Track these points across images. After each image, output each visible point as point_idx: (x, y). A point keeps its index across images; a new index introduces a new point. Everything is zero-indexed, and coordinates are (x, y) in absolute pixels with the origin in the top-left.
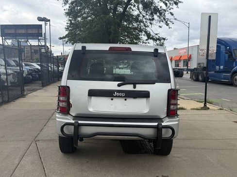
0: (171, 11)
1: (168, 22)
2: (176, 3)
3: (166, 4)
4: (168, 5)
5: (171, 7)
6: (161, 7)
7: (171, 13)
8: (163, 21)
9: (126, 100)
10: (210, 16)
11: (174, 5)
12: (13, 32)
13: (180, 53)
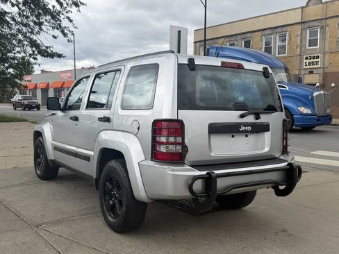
0: (68, 15)
1: (66, 31)
2: (77, 5)
3: (61, 4)
4: (65, 5)
5: (68, 9)
6: (54, 7)
7: (68, 18)
8: (58, 29)
9: (247, 136)
10: (179, 32)
11: (74, 6)
13: (62, 78)
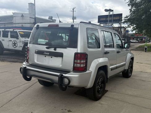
9: (52, 57)
12: (105, 20)
